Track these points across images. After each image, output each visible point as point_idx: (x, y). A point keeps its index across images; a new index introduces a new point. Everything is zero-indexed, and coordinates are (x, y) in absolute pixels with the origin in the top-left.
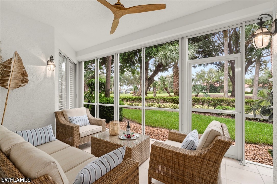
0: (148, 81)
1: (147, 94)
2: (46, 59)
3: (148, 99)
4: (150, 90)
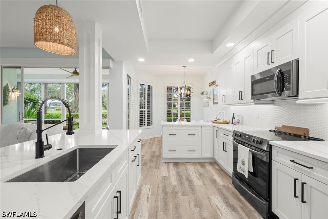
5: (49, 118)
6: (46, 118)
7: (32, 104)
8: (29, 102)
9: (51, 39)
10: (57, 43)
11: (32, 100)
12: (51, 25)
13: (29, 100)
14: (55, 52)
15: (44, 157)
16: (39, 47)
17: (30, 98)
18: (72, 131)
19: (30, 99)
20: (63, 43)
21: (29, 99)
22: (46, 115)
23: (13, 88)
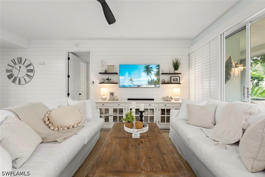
23: (236, 63)
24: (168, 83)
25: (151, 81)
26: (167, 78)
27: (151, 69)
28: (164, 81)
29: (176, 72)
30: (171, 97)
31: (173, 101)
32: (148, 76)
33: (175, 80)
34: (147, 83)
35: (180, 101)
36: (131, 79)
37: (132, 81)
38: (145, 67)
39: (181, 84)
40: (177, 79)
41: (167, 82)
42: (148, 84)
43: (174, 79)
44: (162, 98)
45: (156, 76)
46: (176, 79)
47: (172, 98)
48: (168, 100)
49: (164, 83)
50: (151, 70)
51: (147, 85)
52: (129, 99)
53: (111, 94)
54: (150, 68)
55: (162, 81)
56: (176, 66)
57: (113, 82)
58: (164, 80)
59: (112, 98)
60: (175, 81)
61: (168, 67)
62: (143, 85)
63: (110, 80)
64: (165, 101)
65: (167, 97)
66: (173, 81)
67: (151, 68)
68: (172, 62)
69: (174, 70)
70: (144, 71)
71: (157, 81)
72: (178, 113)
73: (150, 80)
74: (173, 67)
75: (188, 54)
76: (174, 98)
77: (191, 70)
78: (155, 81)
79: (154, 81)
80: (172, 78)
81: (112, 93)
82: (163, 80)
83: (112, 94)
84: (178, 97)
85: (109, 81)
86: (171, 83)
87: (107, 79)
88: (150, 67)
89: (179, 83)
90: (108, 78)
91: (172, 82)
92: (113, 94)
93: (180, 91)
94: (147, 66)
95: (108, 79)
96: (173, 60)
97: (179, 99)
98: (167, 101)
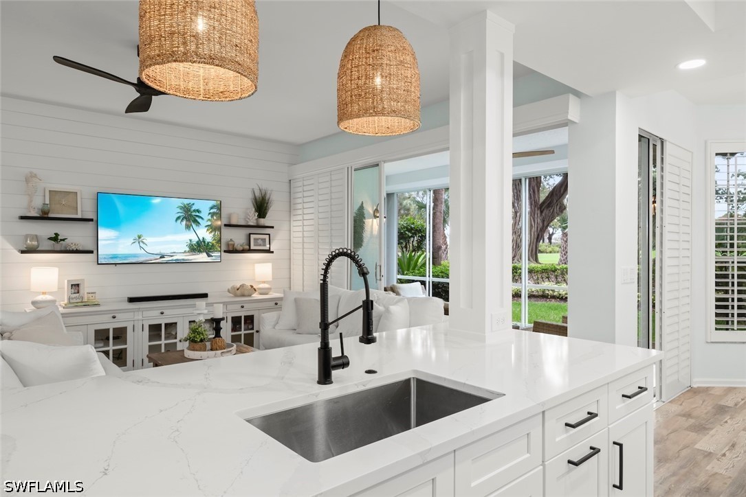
0: (541, 212)
1: (540, 255)
2: (373, 208)
3: (538, 271)
4: (553, 237)
5: (443, 277)
6: (437, 276)
7: (416, 239)
8: (411, 237)
9: (359, 110)
10: (371, 115)
11: (417, 230)
12: (358, 78)
13: (410, 230)
14: (382, 133)
15: (332, 383)
16: (351, 131)
17: (413, 226)
18: (372, 334)
19: (412, 229)
20: (382, 113)
21: (411, 227)
22: (438, 268)
23: (375, 208)
24: (243, 251)
25: (197, 242)
26: (238, 237)
27: (197, 214)
28: (234, 245)
29: (262, 221)
30: (252, 286)
31: (256, 296)
32: (189, 230)
33: (260, 242)
34: (187, 249)
35: (274, 295)
36: (139, 237)
37: (141, 244)
38: (181, 208)
39: (272, 252)
40: (264, 240)
41: (241, 249)
42: (188, 252)
43: (258, 239)
44: (229, 291)
45: (211, 232)
46: (262, 239)
47: (254, 287)
48: (246, 293)
49: (232, 250)
50: (197, 216)
51: (188, 254)
52: (132, 300)
53: (72, 285)
54: (194, 211)
55: (228, 245)
56: (261, 207)
57: (74, 248)
58: (232, 243)
59: (75, 301)
60: (260, 245)
61: (241, 209)
62: (174, 253)
63: (62, 242)
64: (236, 296)
65: (242, 286)
66: (255, 245)
67: (198, 211)
68: (251, 196)
69: (256, 217)
70: (178, 218)
71: (213, 244)
72: (279, 318)
73: (195, 239)
74: (254, 210)
75: (287, 181)
76: (259, 289)
77: (293, 218)
78: (208, 243)
79: (204, 242)
80: (253, 237)
81: (75, 285)
82: (230, 243)
83: (76, 287)
84: (266, 286)
85: (58, 245)
86: (250, 251)
87: (50, 239)
88: (194, 208)
89: (269, 251)
90: (57, 235)
91: (253, 247)
92: (78, 285)
93: (273, 269)
94: (185, 206)
95: (55, 238)
96: (253, 189)
97: (270, 289)
98: (243, 295)
